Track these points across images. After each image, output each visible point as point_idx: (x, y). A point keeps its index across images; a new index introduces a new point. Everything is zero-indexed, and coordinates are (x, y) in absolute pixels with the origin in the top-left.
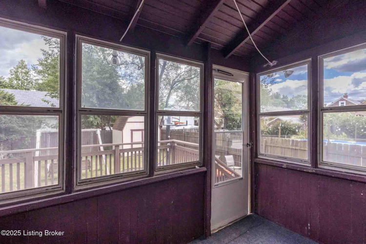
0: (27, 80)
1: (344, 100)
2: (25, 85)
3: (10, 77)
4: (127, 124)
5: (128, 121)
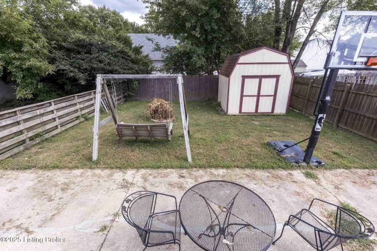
4: (237, 66)
5: (239, 62)
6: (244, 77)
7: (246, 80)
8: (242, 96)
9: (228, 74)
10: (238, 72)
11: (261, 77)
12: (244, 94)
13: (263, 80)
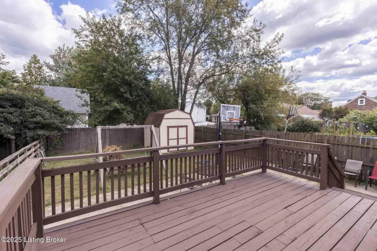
0: (40, 75)
1: (364, 98)
2: (39, 80)
3: (24, 72)
4: (164, 120)
5: (165, 117)
6: (168, 127)
7: (170, 129)
8: (168, 140)
9: (158, 125)
10: (165, 124)
11: (178, 127)
12: (170, 138)
13: (179, 128)
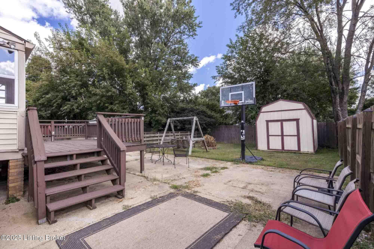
4: (262, 114)
5: (262, 111)
6: (268, 122)
7: (270, 123)
8: (268, 136)
10: (262, 118)
11: (282, 121)
12: (270, 134)
13: (284, 123)
